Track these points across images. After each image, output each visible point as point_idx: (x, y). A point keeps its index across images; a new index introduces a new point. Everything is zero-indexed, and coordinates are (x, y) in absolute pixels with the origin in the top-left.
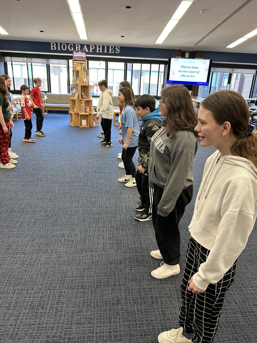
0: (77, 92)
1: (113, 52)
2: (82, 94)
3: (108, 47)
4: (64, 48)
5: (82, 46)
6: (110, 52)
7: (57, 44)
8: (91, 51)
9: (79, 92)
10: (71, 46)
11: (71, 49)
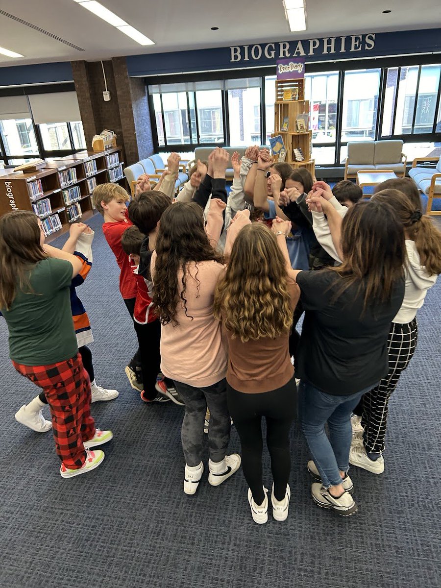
0: (283, 148)
1: (360, 49)
2: (293, 152)
3: (348, 39)
4: (256, 54)
5: (293, 44)
6: (353, 49)
7: (242, 48)
8: (311, 53)
9: (288, 149)
10: (270, 49)
11: (270, 55)
